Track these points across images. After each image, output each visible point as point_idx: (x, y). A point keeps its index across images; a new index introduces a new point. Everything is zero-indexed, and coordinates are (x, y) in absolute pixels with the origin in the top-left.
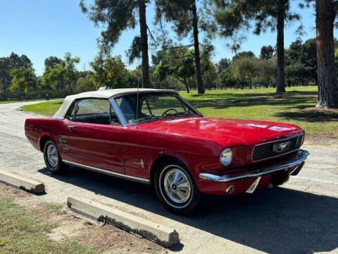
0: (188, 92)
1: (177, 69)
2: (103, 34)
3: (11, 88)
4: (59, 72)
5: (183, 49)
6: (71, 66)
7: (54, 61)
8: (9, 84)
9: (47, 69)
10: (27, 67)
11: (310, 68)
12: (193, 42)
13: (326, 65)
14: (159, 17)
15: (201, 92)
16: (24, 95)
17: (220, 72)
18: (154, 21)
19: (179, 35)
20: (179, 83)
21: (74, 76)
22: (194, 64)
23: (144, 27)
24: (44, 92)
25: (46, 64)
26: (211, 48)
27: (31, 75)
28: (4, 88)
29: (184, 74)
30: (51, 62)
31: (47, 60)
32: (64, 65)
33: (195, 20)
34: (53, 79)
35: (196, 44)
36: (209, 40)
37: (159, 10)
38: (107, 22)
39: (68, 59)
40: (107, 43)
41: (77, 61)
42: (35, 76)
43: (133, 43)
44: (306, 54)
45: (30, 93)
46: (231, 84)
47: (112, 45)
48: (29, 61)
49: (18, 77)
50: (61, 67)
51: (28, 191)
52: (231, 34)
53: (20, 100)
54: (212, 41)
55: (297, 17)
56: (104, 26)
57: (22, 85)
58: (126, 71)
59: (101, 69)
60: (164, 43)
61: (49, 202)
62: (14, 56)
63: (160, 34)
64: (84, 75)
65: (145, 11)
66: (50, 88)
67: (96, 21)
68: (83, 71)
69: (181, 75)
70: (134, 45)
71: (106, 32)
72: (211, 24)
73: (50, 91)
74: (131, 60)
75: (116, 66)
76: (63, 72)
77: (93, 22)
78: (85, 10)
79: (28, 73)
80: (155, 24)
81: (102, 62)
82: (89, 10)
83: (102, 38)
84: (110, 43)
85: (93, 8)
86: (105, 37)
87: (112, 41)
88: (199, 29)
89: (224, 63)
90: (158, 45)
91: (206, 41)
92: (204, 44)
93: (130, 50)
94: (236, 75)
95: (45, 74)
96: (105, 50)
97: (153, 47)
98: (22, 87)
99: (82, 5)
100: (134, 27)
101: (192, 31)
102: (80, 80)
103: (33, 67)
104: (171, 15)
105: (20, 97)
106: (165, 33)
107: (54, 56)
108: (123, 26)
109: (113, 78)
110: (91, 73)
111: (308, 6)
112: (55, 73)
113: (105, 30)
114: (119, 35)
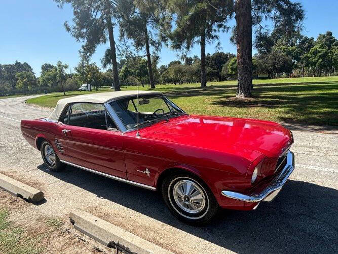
0: (143, 87)
1: (135, 72)
2: (83, 47)
3: (17, 86)
4: (52, 74)
5: (139, 58)
6: (62, 71)
7: (48, 67)
8: (16, 83)
9: (43, 72)
10: (28, 71)
11: (216, 71)
12: (146, 54)
13: (243, 69)
14: (122, 36)
15: (153, 87)
16: (28, 90)
17: (161, 74)
18: (119, 38)
19: (137, 49)
20: (136, 81)
21: (64, 77)
22: (148, 68)
23: (113, 43)
24: (43, 88)
25: (42, 69)
26: (158, 58)
27: (32, 77)
28: (13, 86)
29: (139, 75)
30: (46, 68)
31: (43, 66)
32: (56, 69)
33: (147, 38)
34: (48, 79)
35: (149, 55)
36: (156, 52)
37: (122, 31)
38: (85, 38)
39: (59, 65)
40: (86, 54)
41: (66, 67)
42: (35, 77)
43: (106, 54)
44: (213, 62)
45: (33, 89)
46: (169, 81)
47: (90, 55)
48: (30, 67)
49: (22, 78)
50: (54, 71)
51: (26, 200)
52: (180, 48)
53: (25, 94)
54: (159, 53)
55: (217, 37)
56: (84, 42)
57: (26, 84)
58: (100, 73)
59: (83, 72)
60: (127, 54)
61: (49, 215)
62: (18, 64)
63: (124, 47)
64: (71, 76)
65: (112, 31)
66: (47, 86)
67: (77, 37)
68: (70, 73)
69: (138, 76)
70: (107, 55)
71: (86, 46)
72: (157, 41)
73: (48, 88)
74: (105, 65)
75: (93, 70)
76: (56, 75)
77: (75, 38)
78: (68, 29)
79: (29, 75)
80: (120, 41)
81: (83, 67)
82: (72, 29)
83: (82, 50)
84: (88, 54)
85: (74, 28)
86: (85, 49)
87: (90, 52)
88: (150, 45)
89: (163, 68)
90: (123, 55)
91: (154, 53)
92: (154, 55)
93: (104, 59)
94: (172, 76)
95: (42, 76)
96: (85, 58)
97: (120, 57)
98: (25, 85)
99: (66, 25)
100: (105, 43)
101: (145, 46)
102: (68, 79)
103: (33, 71)
104: (131, 35)
105: (25, 92)
106: (128, 47)
107: (48, 63)
108: (98, 42)
109: (92, 78)
110: (76, 75)
111: (219, 31)
112: (50, 75)
113: (84, 44)
114: (95, 48)
